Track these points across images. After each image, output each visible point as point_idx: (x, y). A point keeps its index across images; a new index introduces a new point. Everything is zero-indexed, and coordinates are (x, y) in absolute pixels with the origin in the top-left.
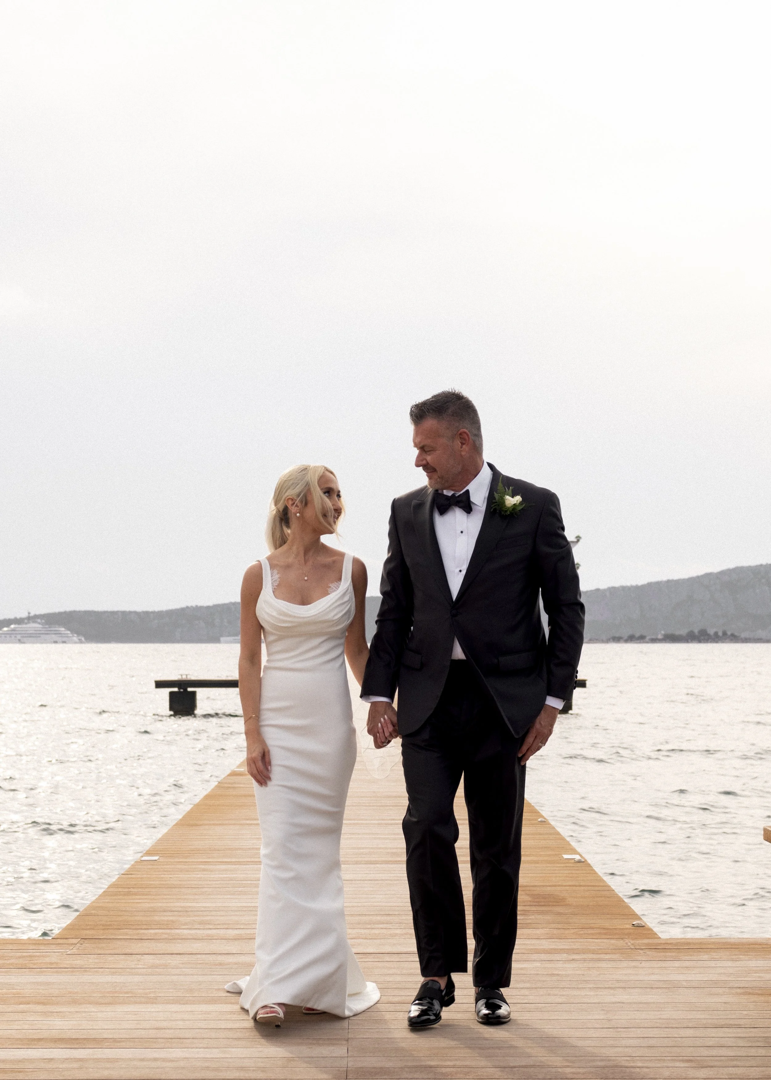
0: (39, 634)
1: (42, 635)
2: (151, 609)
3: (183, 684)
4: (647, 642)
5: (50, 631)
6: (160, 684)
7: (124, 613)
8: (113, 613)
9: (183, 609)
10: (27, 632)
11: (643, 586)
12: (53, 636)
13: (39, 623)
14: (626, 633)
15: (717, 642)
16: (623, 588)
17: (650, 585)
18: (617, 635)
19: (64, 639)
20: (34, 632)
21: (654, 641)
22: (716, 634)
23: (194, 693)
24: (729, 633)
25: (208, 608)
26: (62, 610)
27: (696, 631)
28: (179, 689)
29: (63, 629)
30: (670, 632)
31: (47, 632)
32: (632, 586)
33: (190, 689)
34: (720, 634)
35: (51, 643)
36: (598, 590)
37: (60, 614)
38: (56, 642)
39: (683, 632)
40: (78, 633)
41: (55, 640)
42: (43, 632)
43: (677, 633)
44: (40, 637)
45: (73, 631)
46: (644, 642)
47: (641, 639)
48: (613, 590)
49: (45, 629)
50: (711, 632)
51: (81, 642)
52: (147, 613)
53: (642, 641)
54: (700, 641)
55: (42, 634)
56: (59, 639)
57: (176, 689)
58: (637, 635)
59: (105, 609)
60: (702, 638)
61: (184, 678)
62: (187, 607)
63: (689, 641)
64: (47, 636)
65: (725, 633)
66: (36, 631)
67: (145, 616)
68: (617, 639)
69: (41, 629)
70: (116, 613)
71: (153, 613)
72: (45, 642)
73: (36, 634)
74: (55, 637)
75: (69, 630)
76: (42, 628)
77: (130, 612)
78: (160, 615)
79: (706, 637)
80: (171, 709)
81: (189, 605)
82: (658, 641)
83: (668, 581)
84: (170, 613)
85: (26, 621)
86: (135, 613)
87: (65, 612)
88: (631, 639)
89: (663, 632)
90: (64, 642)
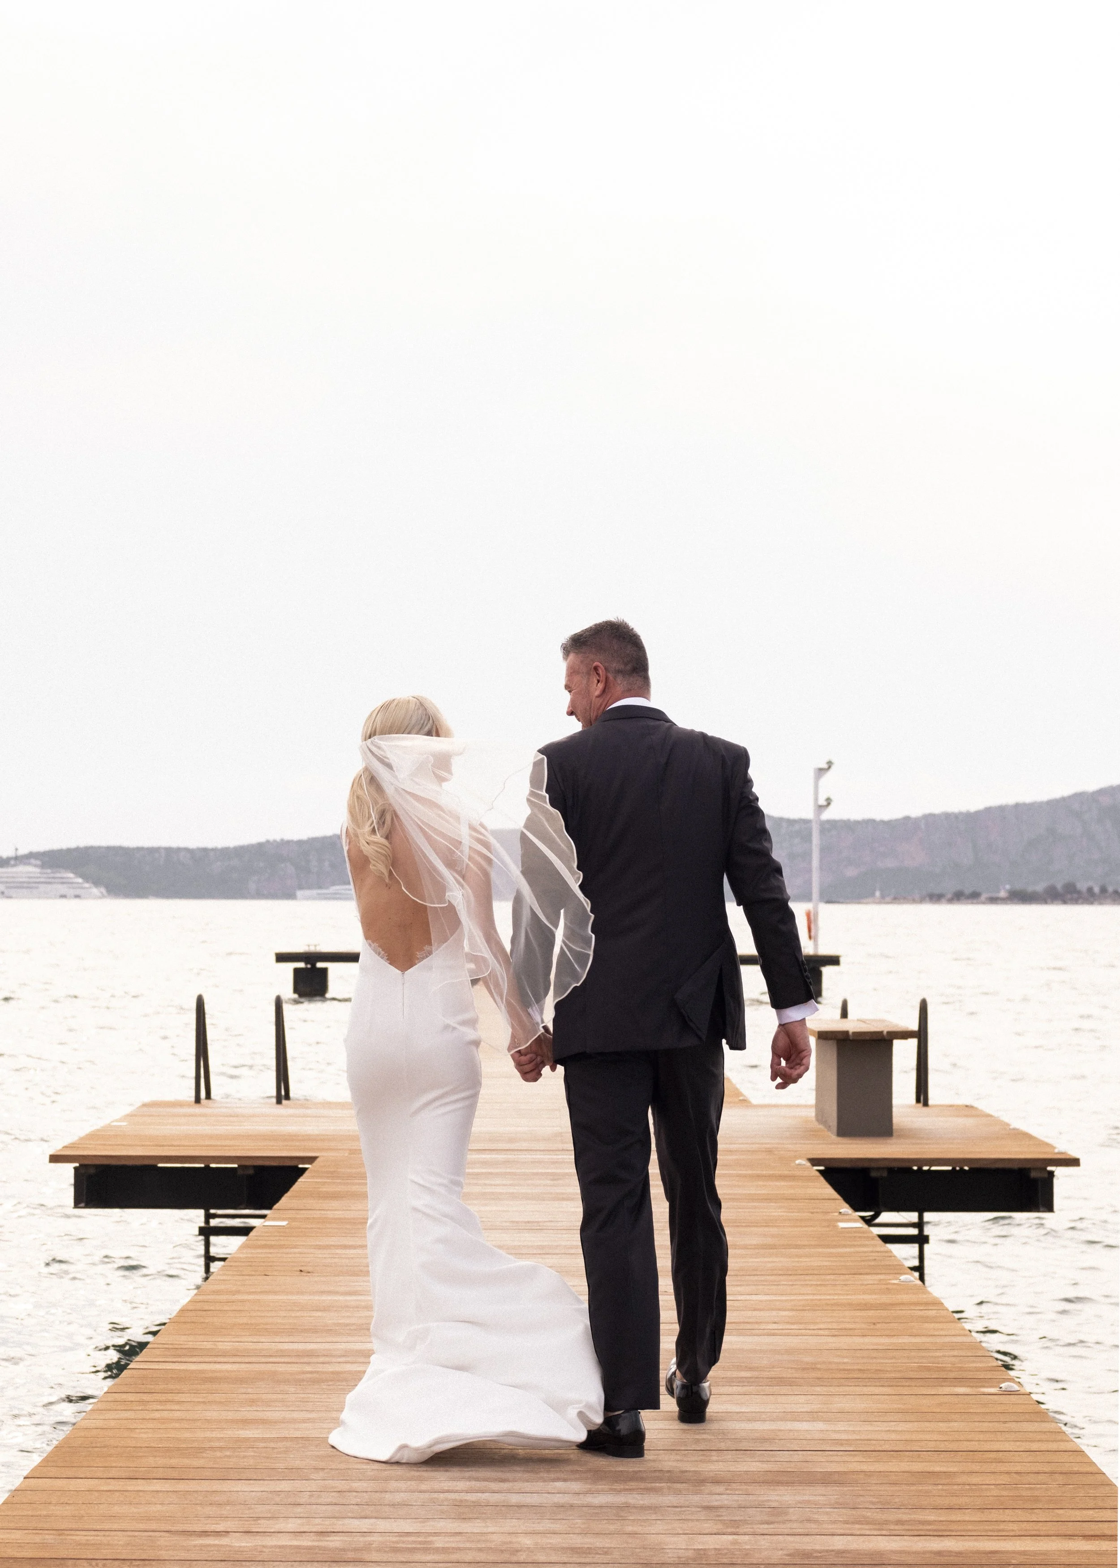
0: (36, 883)
1: (40, 885)
2: (210, 845)
3: (311, 958)
4: (983, 903)
5: (53, 878)
6: (281, 958)
7: (169, 851)
8: (152, 851)
9: (260, 845)
10: (16, 880)
11: (978, 813)
12: (60, 886)
13: (36, 866)
14: (950, 887)
15: (1092, 903)
16: (947, 816)
17: (988, 810)
18: (937, 891)
19: (78, 892)
20: (26, 880)
21: (993, 900)
22: (1090, 890)
23: (325, 971)
24: (1110, 889)
25: (300, 843)
26: (73, 845)
27: (1059, 886)
28: (306, 964)
29: (71, 875)
30: (1019, 886)
31: (48, 880)
32: (961, 813)
33: (320, 965)
34: (1097, 890)
35: (55, 897)
36: (907, 819)
37: (69, 851)
38: (63, 896)
39: (1040, 887)
40: (97, 883)
41: (63, 892)
42: (42, 880)
43: (1030, 889)
44: (37, 888)
45: (86, 878)
46: (978, 903)
47: (974, 897)
48: (929, 818)
49: (45, 875)
50: (1082, 886)
51: (103, 897)
52: (205, 850)
53: (975, 901)
54: (1065, 902)
55: (42, 883)
56: (72, 892)
57: (301, 965)
58: (968, 891)
59: (140, 844)
60: (1069, 896)
61: (312, 949)
62: (268, 842)
63: (1049, 900)
64: (50, 886)
65: (1103, 890)
66: (29, 877)
67: (201, 856)
68: (936, 898)
69: (39, 875)
70: (156, 850)
71: (214, 850)
72: (47, 896)
73: (29, 883)
74: (63, 889)
75: (81, 876)
76: (40, 873)
77: (179, 850)
78: (225, 853)
79: (1075, 896)
80: (296, 990)
81: (271, 838)
82: (1000, 902)
83: (1017, 806)
84: (240, 851)
85: (12, 862)
86: (187, 850)
87: (77, 849)
88: (958, 897)
89: (1008, 887)
90: (77, 896)
